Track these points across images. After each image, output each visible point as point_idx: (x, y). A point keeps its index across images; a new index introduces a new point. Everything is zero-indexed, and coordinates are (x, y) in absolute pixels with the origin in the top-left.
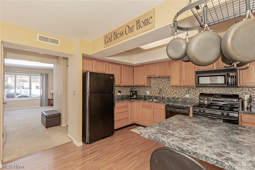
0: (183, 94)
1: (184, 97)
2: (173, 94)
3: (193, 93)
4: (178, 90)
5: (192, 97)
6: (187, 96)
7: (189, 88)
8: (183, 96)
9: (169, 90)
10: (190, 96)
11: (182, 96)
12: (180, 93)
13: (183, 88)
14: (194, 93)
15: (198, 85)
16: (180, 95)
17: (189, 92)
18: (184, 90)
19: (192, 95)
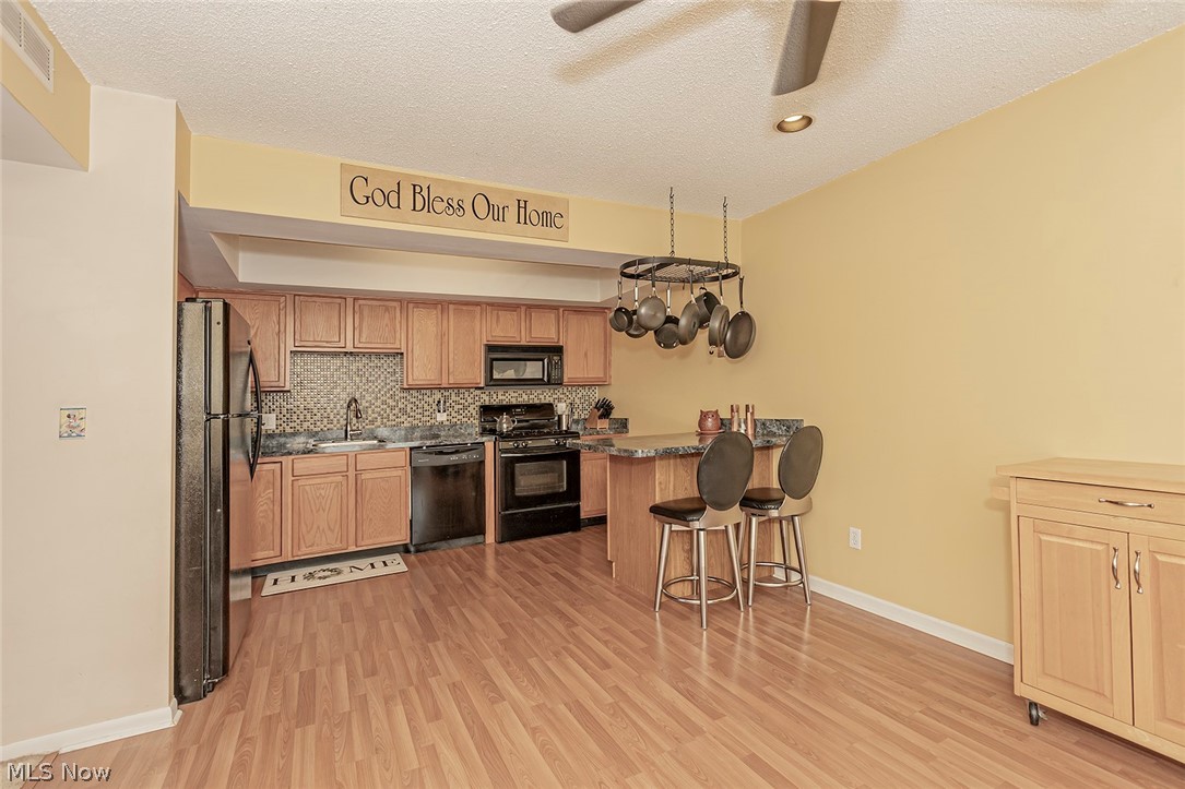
0: (427, 413)
1: (433, 421)
2: (391, 417)
3: (457, 407)
4: (414, 400)
5: (455, 420)
6: (442, 417)
7: (447, 394)
8: (428, 418)
9: (379, 403)
10: (450, 418)
11: (425, 419)
12: (420, 411)
13: (428, 392)
14: (461, 406)
15: (492, 382)
16: (420, 416)
17: (448, 404)
18: (431, 400)
19: (454, 414)
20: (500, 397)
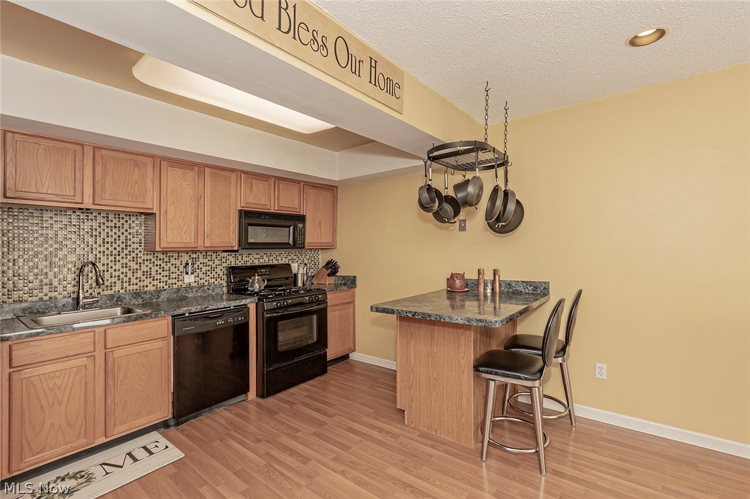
0: (174, 276)
1: (180, 283)
2: (134, 281)
3: (204, 269)
4: (159, 262)
5: (202, 281)
6: (189, 279)
7: (194, 256)
8: (174, 281)
9: (118, 266)
10: (197, 279)
11: (171, 281)
12: (165, 273)
13: (176, 255)
14: (208, 268)
16: (165, 279)
17: (196, 266)
18: (178, 263)
19: (201, 276)
20: (245, 259)
